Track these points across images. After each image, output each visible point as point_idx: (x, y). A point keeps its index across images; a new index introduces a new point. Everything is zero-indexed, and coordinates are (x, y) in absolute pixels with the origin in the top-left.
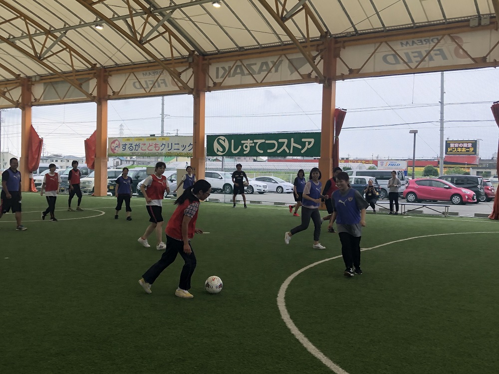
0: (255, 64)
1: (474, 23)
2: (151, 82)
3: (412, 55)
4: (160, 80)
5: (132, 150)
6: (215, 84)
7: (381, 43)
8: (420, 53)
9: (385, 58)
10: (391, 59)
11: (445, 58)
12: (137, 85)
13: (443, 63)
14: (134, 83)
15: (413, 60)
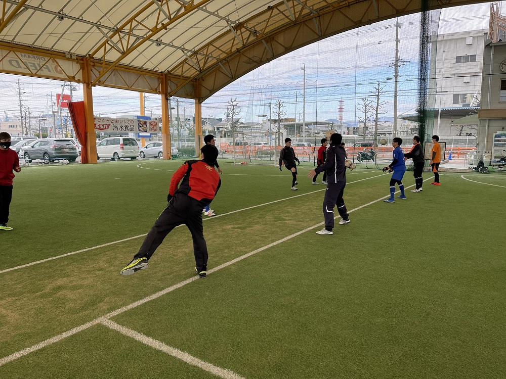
1: (67, 56)
3: (29, 65)
7: (10, 51)
8: (34, 64)
9: (10, 62)
10: (14, 63)
11: (50, 71)
13: (49, 74)
15: (31, 68)
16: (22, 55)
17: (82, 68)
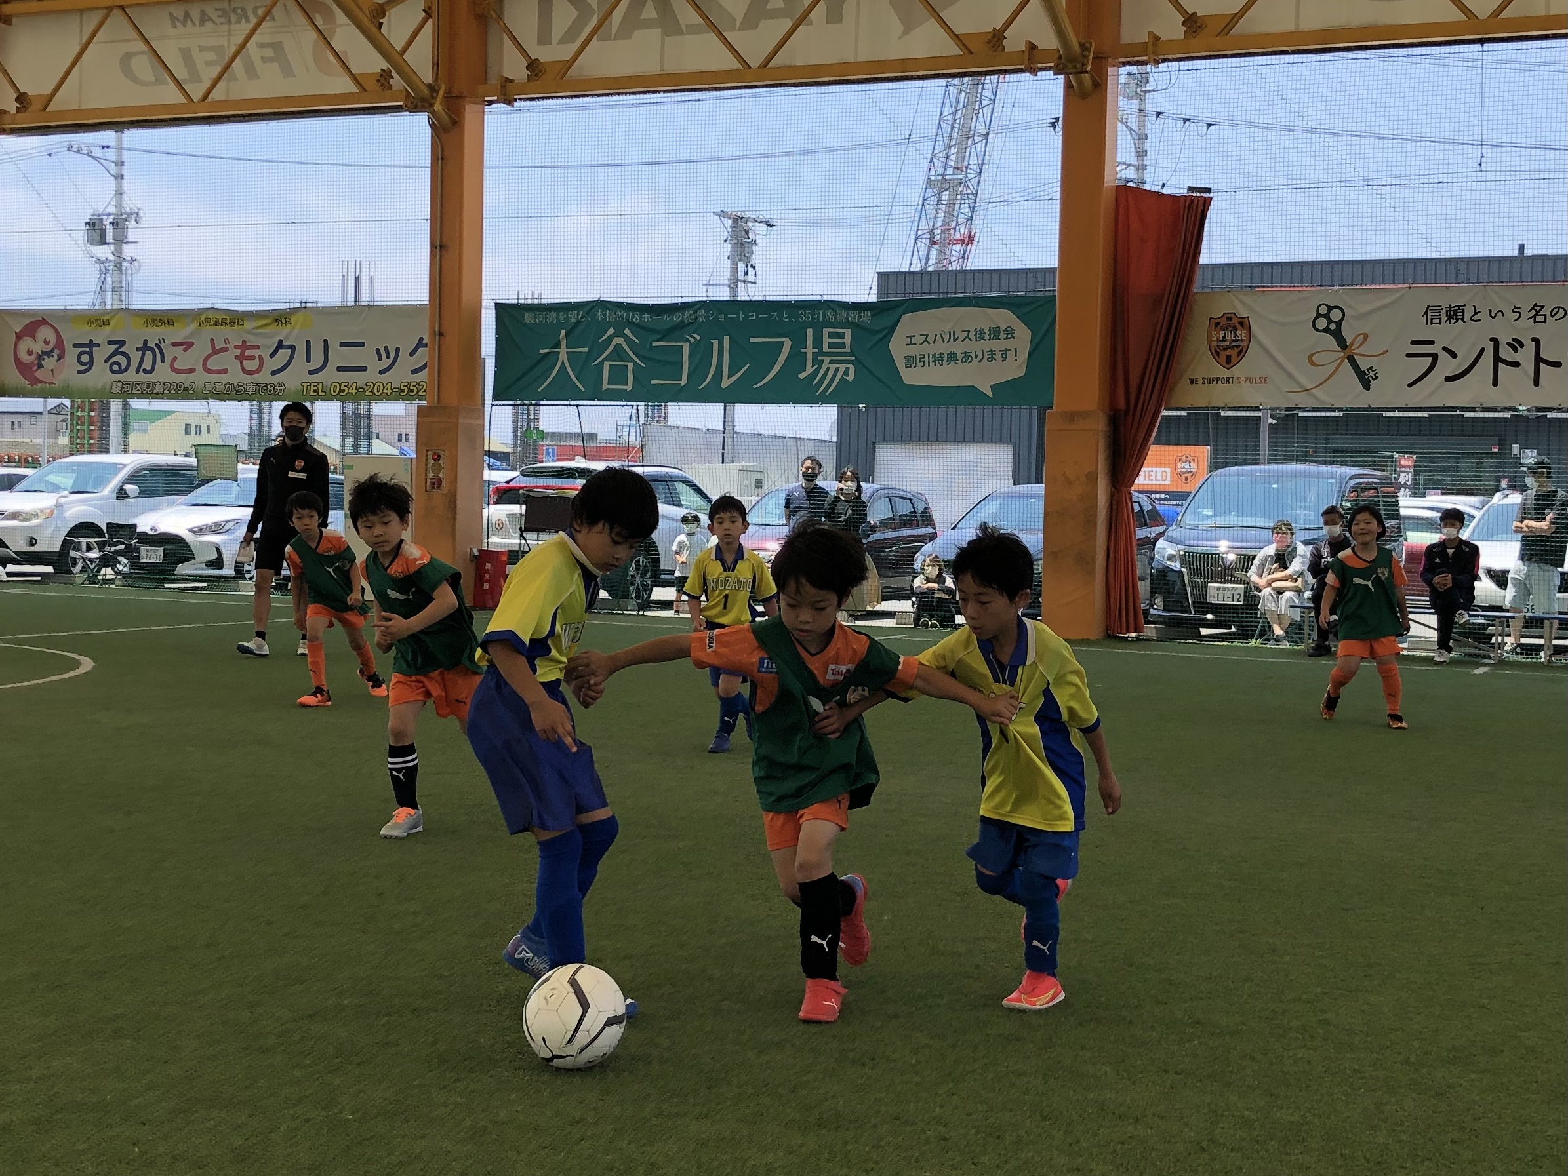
2: (211, 56)
4: (262, 46)
5: (121, 371)
6: (534, 66)
12: (143, 66)
14: (127, 58)
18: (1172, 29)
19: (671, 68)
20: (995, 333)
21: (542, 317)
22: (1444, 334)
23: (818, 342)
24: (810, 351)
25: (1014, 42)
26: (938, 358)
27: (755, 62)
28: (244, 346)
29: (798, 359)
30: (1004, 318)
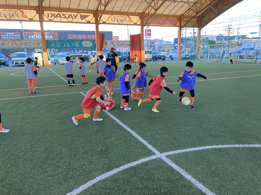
0: (66, 14)
1: (134, 14)
2: (8, 14)
3: (119, 20)
6: (49, 20)
7: (112, 15)
8: (121, 19)
9: (111, 19)
10: (113, 20)
11: (127, 22)
13: (126, 23)
15: (119, 21)
16: (116, 16)
17: (140, 18)
18: (102, 22)
19: (61, 21)
20: (90, 43)
21: (50, 41)
22: (118, 43)
23: (76, 43)
24: (75, 44)
25: (91, 22)
26: (86, 45)
27: (70, 21)
28: (16, 43)
29: (74, 45)
30: (91, 42)
